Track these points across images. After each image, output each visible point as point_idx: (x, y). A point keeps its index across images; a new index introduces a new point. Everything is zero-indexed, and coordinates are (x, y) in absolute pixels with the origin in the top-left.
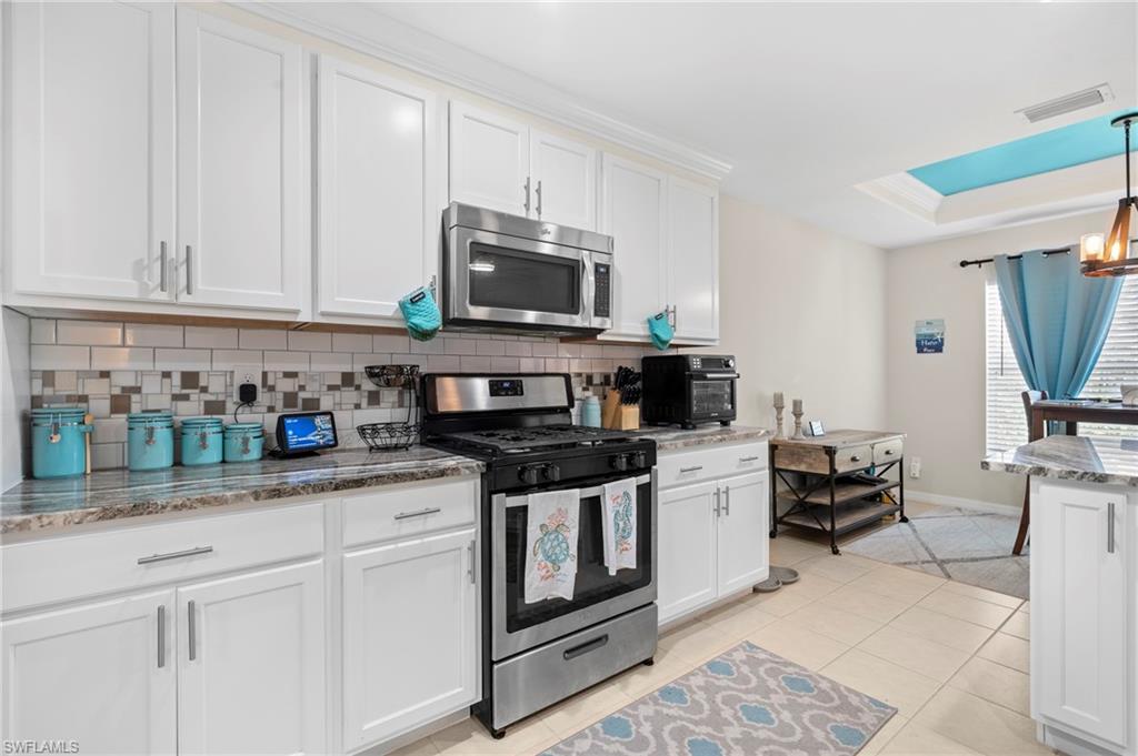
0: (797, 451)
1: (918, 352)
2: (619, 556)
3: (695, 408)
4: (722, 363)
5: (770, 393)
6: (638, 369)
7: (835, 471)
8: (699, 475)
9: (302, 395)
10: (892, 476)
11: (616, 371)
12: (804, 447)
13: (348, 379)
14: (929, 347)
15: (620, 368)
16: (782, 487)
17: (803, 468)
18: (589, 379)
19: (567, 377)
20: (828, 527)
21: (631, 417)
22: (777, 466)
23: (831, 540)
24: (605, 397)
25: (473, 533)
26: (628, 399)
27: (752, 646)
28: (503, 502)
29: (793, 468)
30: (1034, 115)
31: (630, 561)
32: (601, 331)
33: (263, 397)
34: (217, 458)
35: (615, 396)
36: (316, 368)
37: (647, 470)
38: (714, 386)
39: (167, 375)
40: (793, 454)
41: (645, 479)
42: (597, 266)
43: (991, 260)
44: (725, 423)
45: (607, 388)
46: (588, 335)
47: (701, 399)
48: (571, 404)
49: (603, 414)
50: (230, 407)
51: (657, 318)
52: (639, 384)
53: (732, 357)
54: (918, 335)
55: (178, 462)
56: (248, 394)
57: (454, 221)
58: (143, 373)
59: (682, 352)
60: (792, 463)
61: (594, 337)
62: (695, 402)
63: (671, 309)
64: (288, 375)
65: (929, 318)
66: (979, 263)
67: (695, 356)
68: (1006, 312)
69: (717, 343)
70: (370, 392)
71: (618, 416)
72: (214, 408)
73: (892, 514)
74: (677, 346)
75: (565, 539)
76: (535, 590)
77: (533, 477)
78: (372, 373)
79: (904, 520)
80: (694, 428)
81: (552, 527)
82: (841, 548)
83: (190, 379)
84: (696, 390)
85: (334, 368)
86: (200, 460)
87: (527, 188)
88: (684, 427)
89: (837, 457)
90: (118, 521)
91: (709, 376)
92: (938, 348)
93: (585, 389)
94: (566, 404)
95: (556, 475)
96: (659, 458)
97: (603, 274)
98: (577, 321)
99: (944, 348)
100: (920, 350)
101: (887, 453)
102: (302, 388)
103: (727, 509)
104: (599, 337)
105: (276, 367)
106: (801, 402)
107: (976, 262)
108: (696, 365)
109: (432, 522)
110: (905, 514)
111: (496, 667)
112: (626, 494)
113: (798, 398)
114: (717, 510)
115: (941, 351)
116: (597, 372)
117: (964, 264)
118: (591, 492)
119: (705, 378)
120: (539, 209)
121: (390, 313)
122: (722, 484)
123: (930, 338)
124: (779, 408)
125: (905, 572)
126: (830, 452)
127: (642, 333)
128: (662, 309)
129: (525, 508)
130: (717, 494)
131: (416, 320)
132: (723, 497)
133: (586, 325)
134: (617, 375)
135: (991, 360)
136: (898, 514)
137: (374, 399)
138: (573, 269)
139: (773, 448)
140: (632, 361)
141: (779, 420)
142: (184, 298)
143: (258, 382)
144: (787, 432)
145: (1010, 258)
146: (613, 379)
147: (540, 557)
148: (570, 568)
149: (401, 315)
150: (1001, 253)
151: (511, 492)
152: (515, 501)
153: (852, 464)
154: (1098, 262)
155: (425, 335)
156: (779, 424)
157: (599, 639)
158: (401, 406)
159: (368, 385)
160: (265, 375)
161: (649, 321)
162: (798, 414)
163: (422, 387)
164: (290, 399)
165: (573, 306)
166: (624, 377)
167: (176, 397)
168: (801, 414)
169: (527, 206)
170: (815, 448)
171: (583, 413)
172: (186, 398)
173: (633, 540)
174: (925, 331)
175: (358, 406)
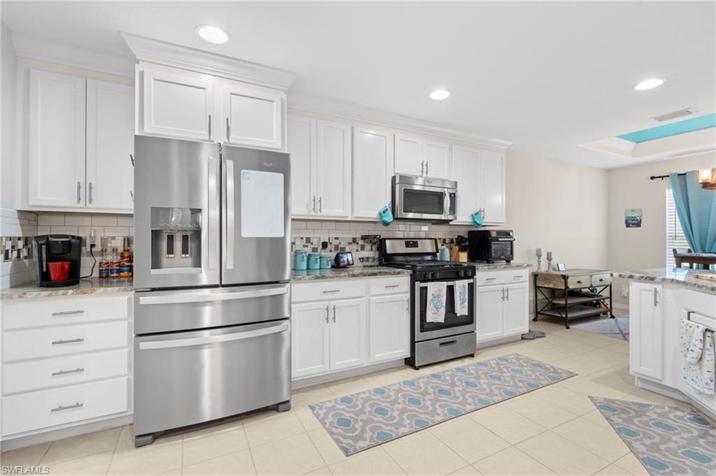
0: (548, 277)
1: (627, 226)
2: (461, 310)
3: (493, 254)
4: (507, 234)
5: (534, 248)
6: (466, 237)
7: (568, 287)
8: (495, 282)
9: (340, 246)
10: (606, 293)
11: (456, 237)
12: (551, 275)
13: (354, 240)
14: (633, 224)
15: (459, 236)
16: (540, 297)
17: (551, 286)
18: (444, 241)
19: (435, 240)
20: (564, 316)
21: (463, 257)
22: (538, 285)
23: (566, 322)
24: (451, 249)
25: (408, 295)
26: (462, 250)
27: (517, 355)
28: (418, 285)
29: (546, 286)
30: (660, 119)
31: (465, 312)
32: (451, 221)
33: (329, 246)
34: (319, 267)
35: (456, 248)
36: (344, 236)
37: (472, 277)
38: (502, 244)
39: (302, 238)
40: (546, 279)
41: (471, 281)
42: (451, 194)
43: (668, 176)
44: (508, 262)
45: (452, 245)
46: (446, 222)
47: (496, 251)
48: (437, 252)
49: (451, 256)
50: (319, 250)
51: (476, 214)
52: (467, 243)
53: (512, 231)
54: (626, 217)
55: (308, 268)
56: (325, 245)
57: (397, 181)
58: (296, 238)
59: (487, 228)
60: (546, 283)
61: (448, 223)
62: (493, 251)
63: (482, 209)
64: (337, 238)
65: (632, 208)
66: (663, 177)
67: (493, 231)
68: (678, 208)
69: (505, 224)
70: (362, 245)
71: (458, 257)
72: (315, 250)
73: (605, 313)
74: (485, 226)
75: (441, 300)
76: (430, 318)
77: (430, 277)
78: (363, 238)
79: (612, 317)
80: (493, 263)
81: (436, 296)
82: (571, 327)
83: (308, 240)
84: (494, 246)
85: (351, 236)
86: (315, 268)
87: (422, 164)
88: (488, 262)
89: (569, 280)
90: (319, 280)
91: (500, 239)
92: (638, 224)
93: (442, 245)
94: (435, 251)
95: (438, 276)
96: (477, 273)
97: (453, 197)
98: (443, 217)
99: (642, 225)
100: (628, 225)
101: (601, 280)
102: (340, 243)
103: (507, 297)
104: (451, 223)
105: (333, 235)
106: (551, 253)
107: (660, 177)
108: (494, 234)
109: (396, 290)
110: (613, 314)
111: (416, 344)
112: (464, 286)
113: (549, 251)
114: (503, 298)
115: (640, 226)
116: (448, 237)
117: (652, 178)
118: (450, 283)
119: (498, 241)
120: (427, 172)
121: (375, 216)
122: (505, 287)
123: (634, 219)
124: (539, 256)
125: (603, 336)
126: (565, 278)
127: (469, 220)
128: (478, 210)
129: (426, 288)
130: (503, 291)
131: (385, 219)
132: (506, 293)
133: (446, 218)
134: (457, 239)
135: (669, 231)
136: (609, 313)
137: (363, 248)
138: (440, 196)
139: (535, 276)
140: (463, 233)
141: (539, 262)
142: (319, 214)
143: (327, 241)
144: (544, 269)
145: (679, 175)
146: (455, 241)
147: (432, 306)
148: (443, 311)
149: (379, 217)
150: (673, 172)
151: (422, 281)
152: (423, 285)
153: (578, 284)
154: (708, 183)
155: (386, 224)
156: (539, 264)
157: (453, 342)
158: (372, 250)
159: (361, 242)
160: (329, 238)
161: (472, 216)
162: (549, 259)
163: (380, 244)
164: (336, 247)
165: (441, 211)
166: (460, 240)
167: (304, 246)
168: (551, 259)
169: (422, 172)
170: (557, 276)
171: (442, 255)
172: (307, 246)
173: (466, 304)
174: (630, 215)
175: (357, 251)
